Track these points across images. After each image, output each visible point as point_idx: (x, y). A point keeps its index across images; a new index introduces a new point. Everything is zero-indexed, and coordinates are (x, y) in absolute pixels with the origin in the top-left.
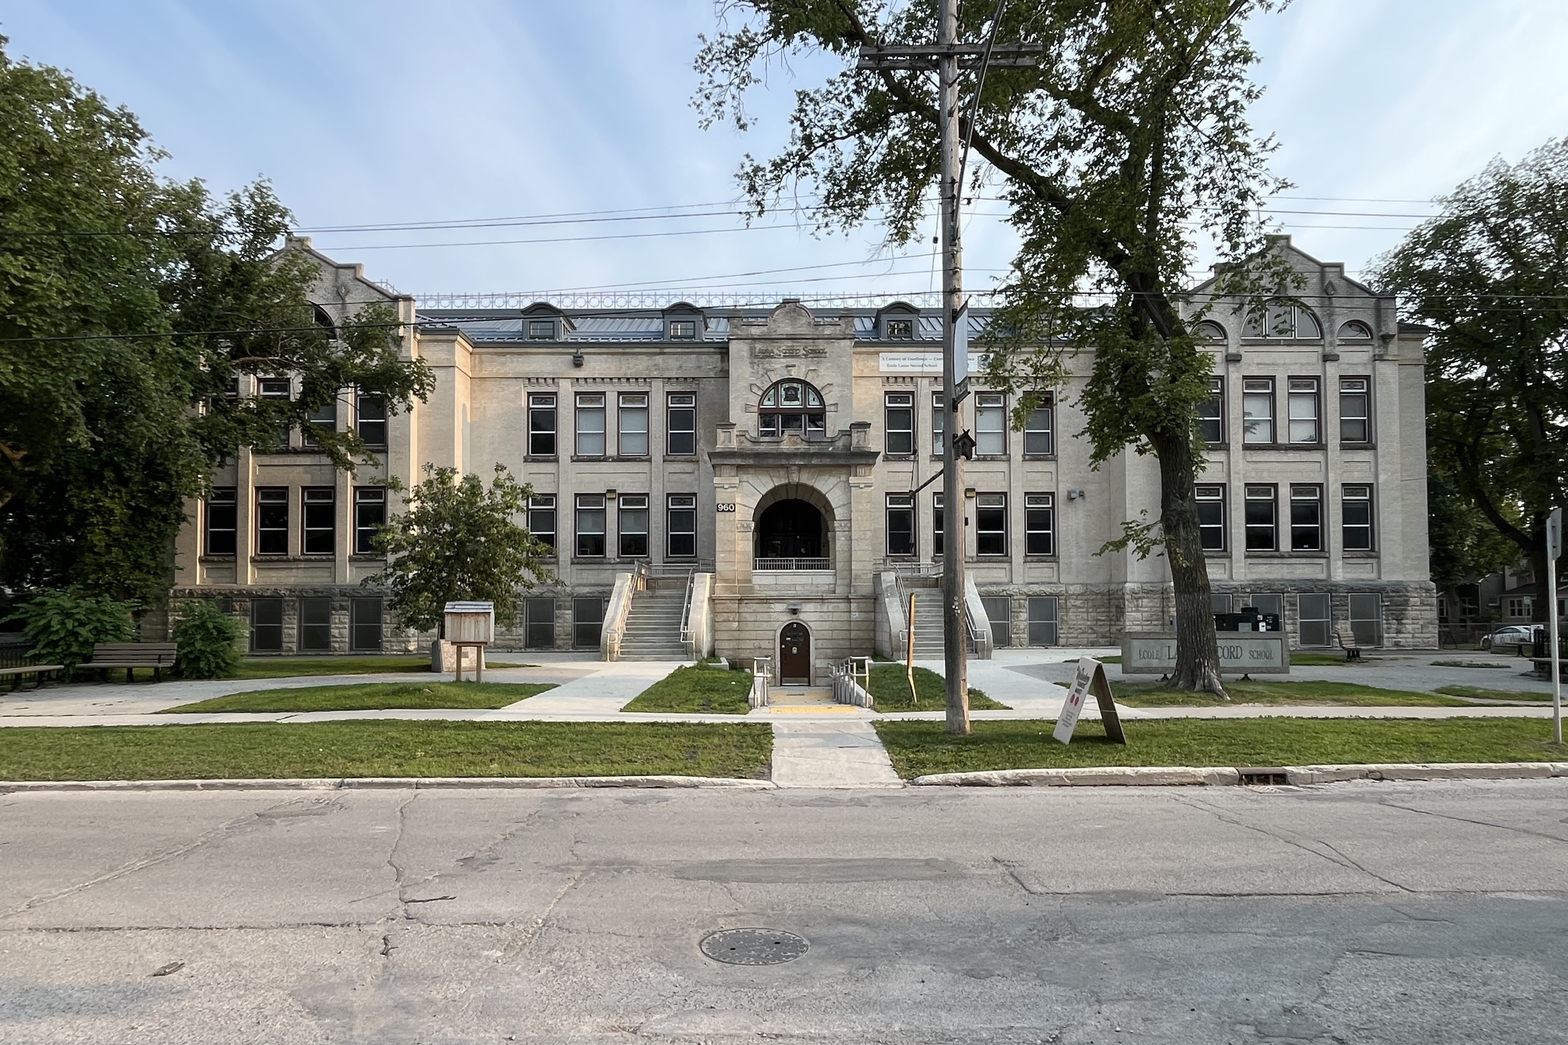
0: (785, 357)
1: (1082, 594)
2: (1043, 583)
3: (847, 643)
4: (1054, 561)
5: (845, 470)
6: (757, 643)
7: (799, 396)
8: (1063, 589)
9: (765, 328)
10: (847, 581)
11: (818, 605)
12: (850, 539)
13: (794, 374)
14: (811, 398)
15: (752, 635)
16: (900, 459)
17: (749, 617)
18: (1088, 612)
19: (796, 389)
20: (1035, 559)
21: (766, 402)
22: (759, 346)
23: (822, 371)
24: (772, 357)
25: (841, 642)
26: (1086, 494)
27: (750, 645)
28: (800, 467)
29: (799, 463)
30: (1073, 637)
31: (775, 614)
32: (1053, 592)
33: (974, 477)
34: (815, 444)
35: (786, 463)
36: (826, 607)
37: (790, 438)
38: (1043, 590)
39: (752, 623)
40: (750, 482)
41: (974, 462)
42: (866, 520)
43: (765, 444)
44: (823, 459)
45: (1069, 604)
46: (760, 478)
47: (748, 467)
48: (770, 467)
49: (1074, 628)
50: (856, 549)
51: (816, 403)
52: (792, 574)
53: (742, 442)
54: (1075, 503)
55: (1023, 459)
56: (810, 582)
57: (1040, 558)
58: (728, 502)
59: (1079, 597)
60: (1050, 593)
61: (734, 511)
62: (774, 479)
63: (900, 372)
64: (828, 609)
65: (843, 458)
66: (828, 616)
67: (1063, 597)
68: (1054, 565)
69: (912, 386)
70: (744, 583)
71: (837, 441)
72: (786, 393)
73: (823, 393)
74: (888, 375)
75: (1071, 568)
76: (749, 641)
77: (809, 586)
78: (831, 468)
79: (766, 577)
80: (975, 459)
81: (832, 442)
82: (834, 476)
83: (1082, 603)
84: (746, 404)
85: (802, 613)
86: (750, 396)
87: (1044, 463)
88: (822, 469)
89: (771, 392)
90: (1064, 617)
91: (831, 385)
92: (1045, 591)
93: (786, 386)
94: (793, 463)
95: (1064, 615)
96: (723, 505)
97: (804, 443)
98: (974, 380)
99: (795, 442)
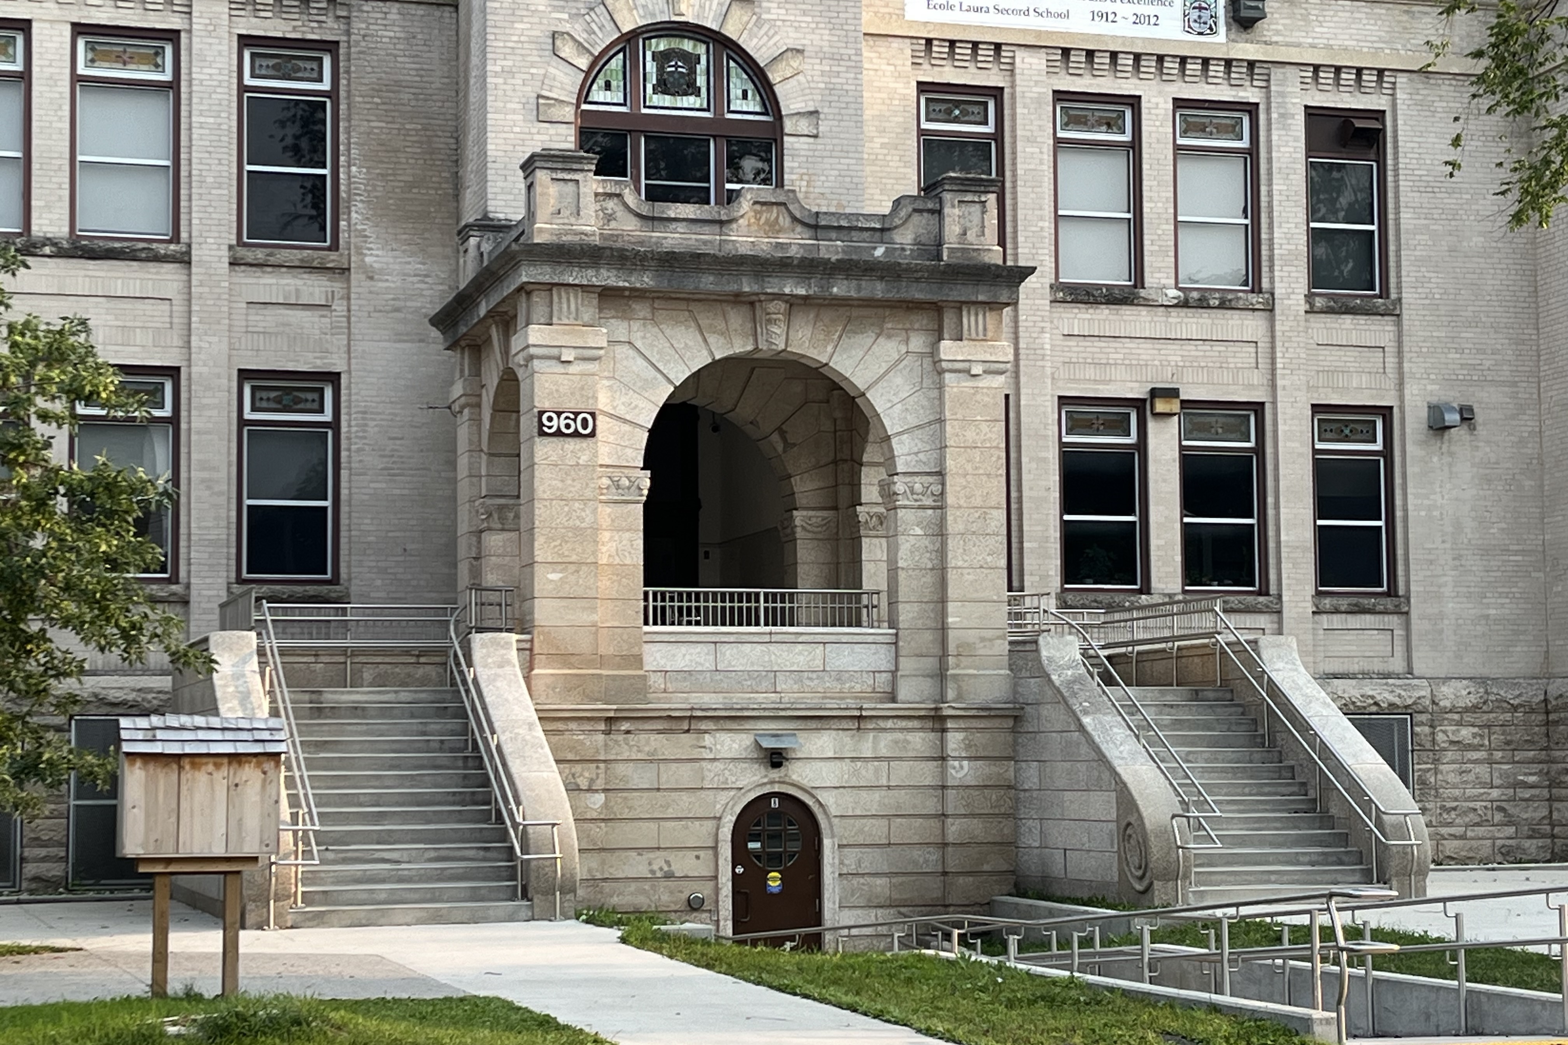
1: (1475, 708)
2: (1366, 675)
3: (934, 856)
4: (1397, 611)
5: (921, 320)
6: (659, 862)
7: (701, 81)
8: (1422, 692)
10: (930, 663)
11: (846, 737)
12: (940, 532)
13: (687, 9)
14: (736, 92)
15: (645, 834)
17: (639, 777)
18: (1491, 762)
19: (692, 60)
20: (1344, 603)
21: (598, 94)
23: (772, 9)
25: (916, 853)
26: (1480, 417)
27: (637, 866)
28: (794, 303)
29: (787, 290)
30: (1455, 837)
31: (719, 765)
32: (1397, 701)
33: (1174, 354)
34: (834, 235)
35: (756, 288)
36: (870, 744)
37: (756, 212)
38: (1372, 697)
39: (646, 794)
40: (638, 344)
41: (1174, 312)
42: (988, 475)
43: (681, 227)
44: (863, 283)
45: (1440, 737)
46: (668, 332)
47: (629, 297)
48: (699, 300)
49: (1454, 809)
50: (960, 563)
51: (753, 105)
52: (767, 638)
53: (610, 218)
54: (1450, 442)
55: (1307, 307)
56: (818, 664)
57: (1354, 600)
58: (573, 405)
59: (1468, 718)
60: (1391, 705)
61: (593, 434)
62: (712, 339)
63: (965, 27)
64: (875, 749)
65: (917, 280)
66: (877, 770)
67: (1423, 718)
68: (1394, 621)
69: (995, 69)
70: (619, 667)
71: (896, 227)
72: (660, 70)
73: (774, 77)
74: (931, 36)
75: (1441, 632)
76: (633, 854)
77: (814, 675)
78: (880, 311)
79: (684, 648)
80: (1176, 301)
81: (882, 230)
82: (889, 337)
83: (1475, 735)
84: (539, 96)
85: (799, 764)
86: (551, 70)
87: (1362, 319)
88: (855, 312)
89: (616, 63)
90: (1428, 775)
91: (798, 51)
92: (1378, 698)
93: (662, 48)
94: (776, 290)
95: (1429, 770)
96: (559, 414)
97: (799, 228)
98: (1171, 66)
99: (773, 227)
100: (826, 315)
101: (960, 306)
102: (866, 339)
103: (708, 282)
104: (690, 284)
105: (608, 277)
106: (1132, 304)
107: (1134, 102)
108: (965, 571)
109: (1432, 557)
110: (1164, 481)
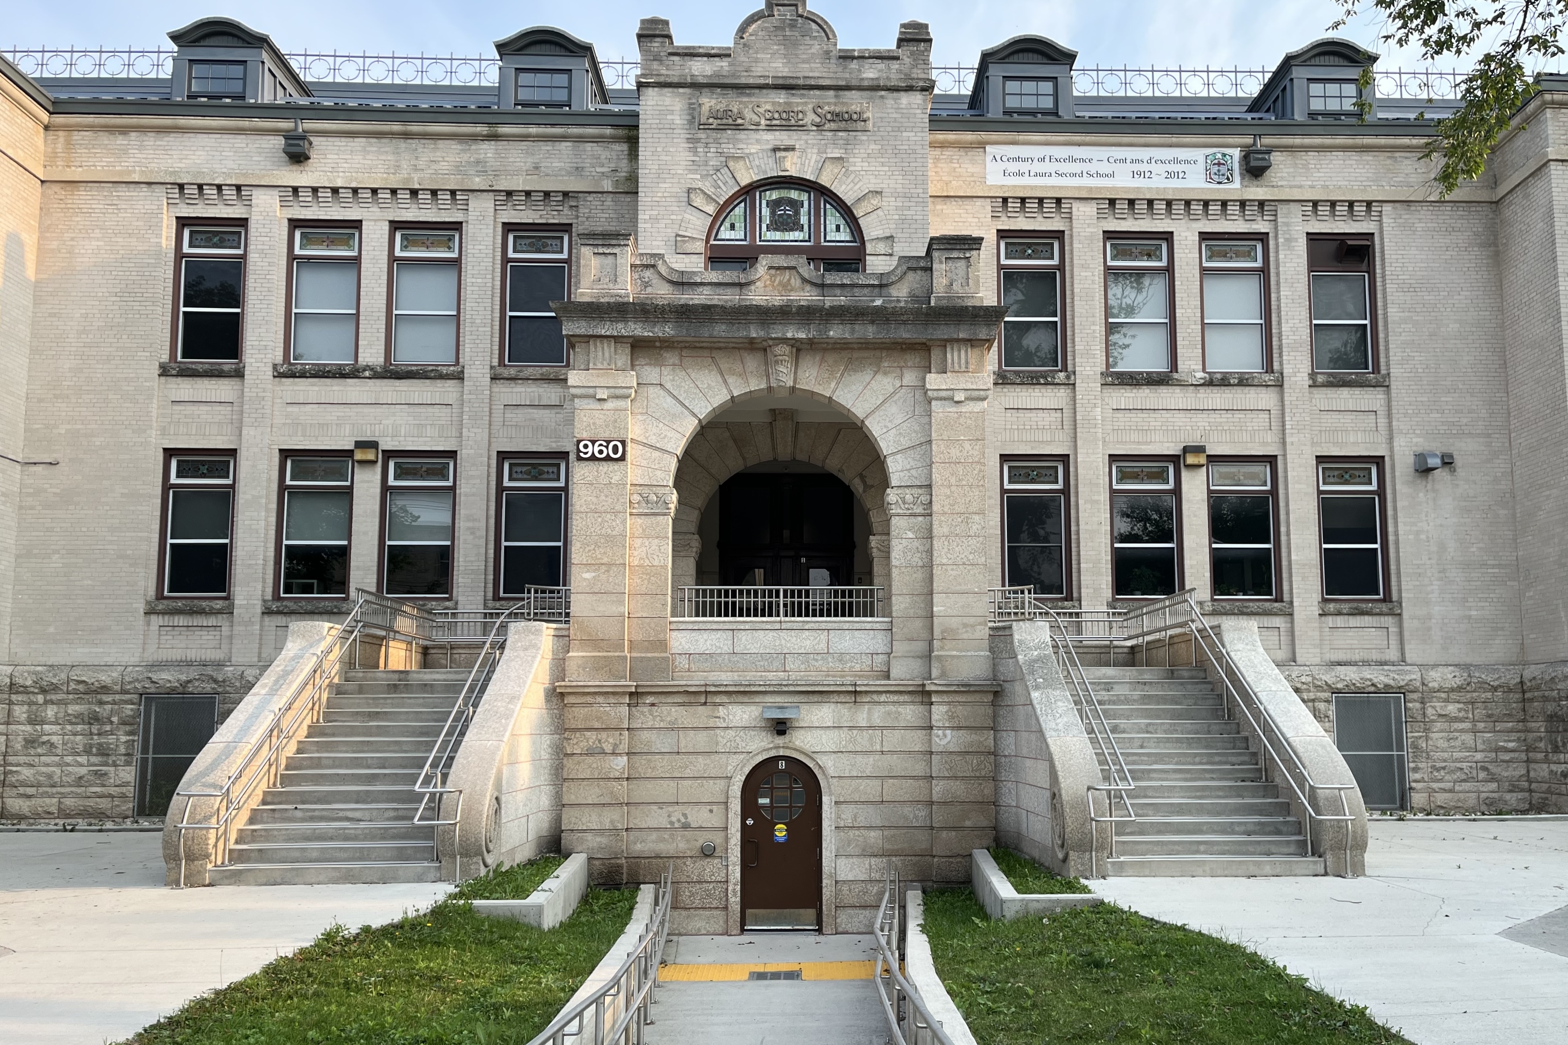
0: (770, 128)
1: (1460, 689)
2: (1366, 663)
3: (922, 813)
4: (1391, 613)
5: (913, 359)
6: (677, 814)
7: (804, 220)
8: (1413, 676)
9: (724, 63)
10: (920, 647)
11: (844, 710)
12: (929, 536)
13: (793, 166)
14: (831, 227)
15: (665, 790)
16: (1033, 380)
17: (661, 742)
18: (1475, 731)
19: (795, 205)
20: (1345, 607)
21: (726, 233)
22: (709, 102)
23: (857, 163)
24: (738, 128)
25: (907, 810)
26: (1458, 461)
27: (658, 818)
28: (799, 348)
29: (789, 335)
30: (1444, 790)
31: (732, 733)
32: (1392, 683)
33: (1202, 421)
34: (838, 291)
35: (762, 334)
36: (865, 716)
37: (772, 276)
38: (1370, 680)
39: (668, 757)
40: (668, 386)
41: (1202, 389)
42: (971, 486)
43: (707, 290)
44: (857, 327)
45: (1430, 711)
46: (693, 375)
47: (661, 348)
48: (720, 348)
49: (1444, 768)
50: (945, 561)
51: (844, 235)
52: (778, 626)
53: (646, 285)
54: (1433, 481)
55: (1311, 382)
56: (823, 647)
57: (1355, 605)
58: (607, 435)
59: (1453, 696)
60: (1386, 686)
61: (623, 458)
62: (731, 380)
63: (1032, 188)
64: (869, 719)
65: (905, 323)
66: (871, 738)
67: (1415, 696)
68: (1388, 621)
69: (1058, 218)
70: (647, 650)
71: (893, 283)
72: (773, 213)
73: (858, 213)
74: (1006, 195)
75: (1429, 629)
76: (655, 807)
77: (819, 657)
78: (878, 353)
79: (704, 633)
80: (1202, 381)
81: (881, 286)
82: (885, 373)
83: (1460, 710)
84: (677, 235)
85: (802, 732)
86: (687, 216)
87: (1357, 391)
88: (856, 355)
89: (739, 210)
90: (1420, 741)
91: (877, 192)
92: (1375, 680)
93: (774, 197)
94: (780, 335)
95: (1421, 737)
96: (593, 442)
97: (808, 287)
98: (1196, 208)
99: (786, 287)
100: (831, 358)
101: (944, 344)
102: (865, 375)
103: (720, 330)
104: (705, 332)
105: (636, 329)
106: (1168, 384)
107: (1168, 237)
108: (950, 567)
109: (1419, 571)
110: (1195, 516)
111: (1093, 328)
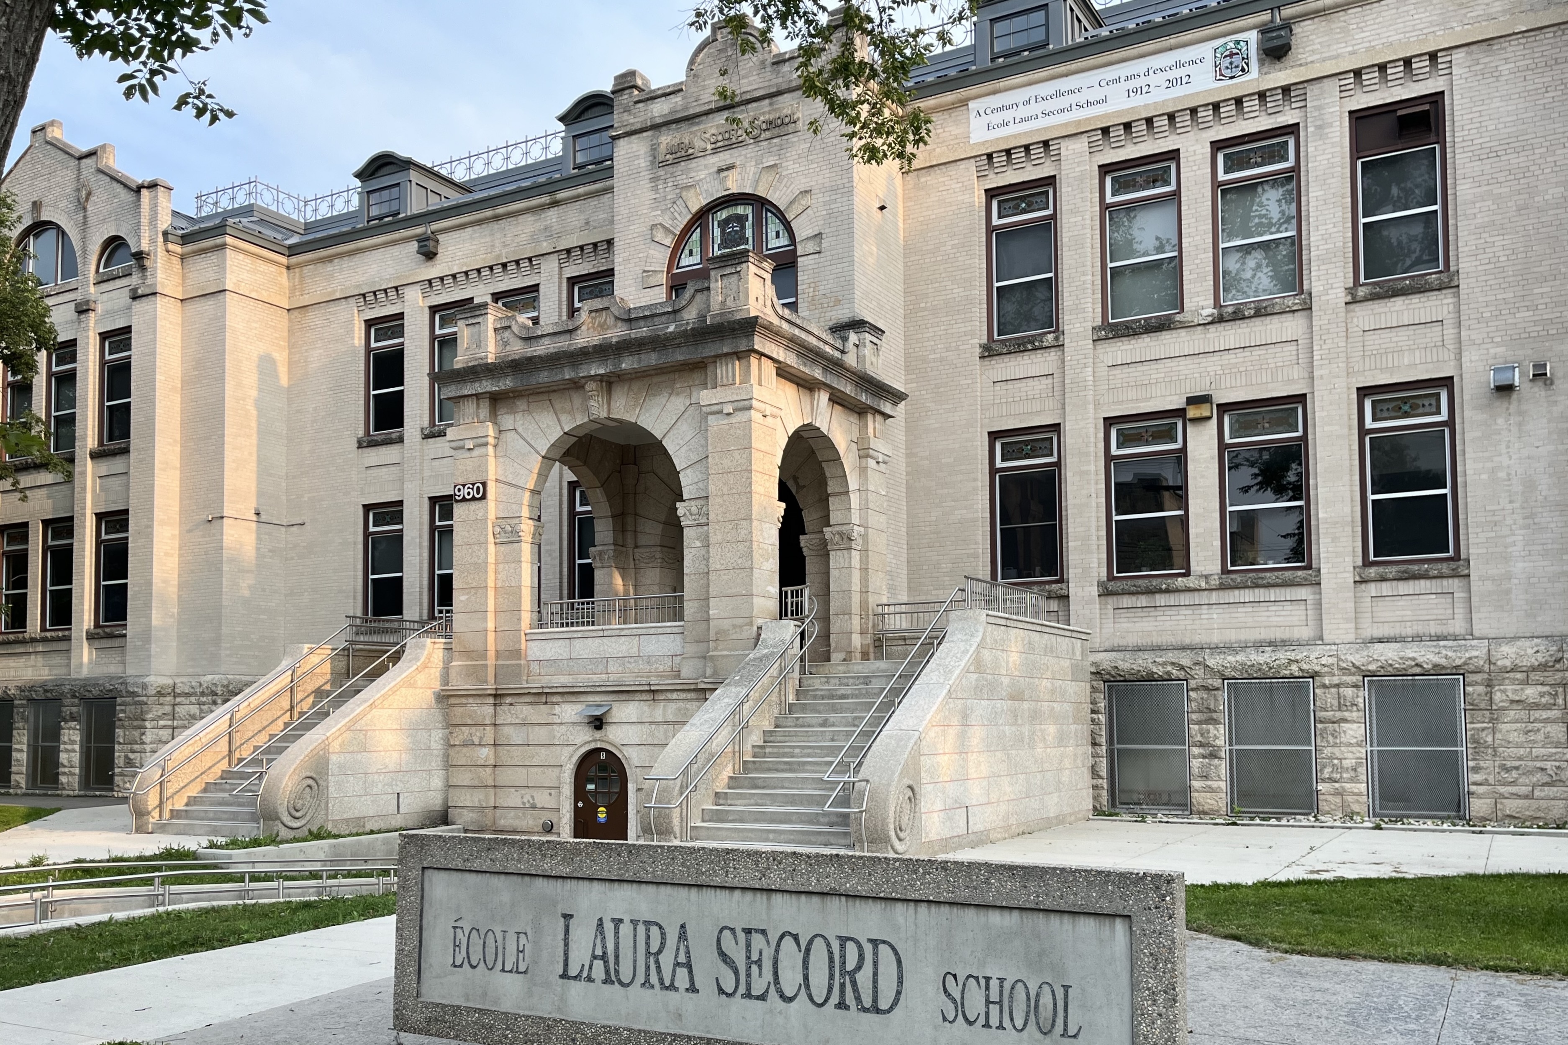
0: (716, 151)
1: (1543, 667)
2: (1418, 638)
4: (1455, 575)
5: (699, 377)
6: (528, 797)
7: (749, 233)
8: (1476, 652)
9: (677, 99)
10: (700, 648)
11: (645, 707)
12: (707, 544)
13: (734, 184)
14: (772, 234)
15: (519, 776)
16: (1021, 347)
17: (515, 735)
20: (1391, 571)
21: (686, 261)
22: (666, 139)
23: (790, 166)
24: (689, 158)
27: (515, 799)
28: (609, 383)
29: (593, 373)
30: (1518, 796)
31: (563, 727)
32: (1443, 662)
33: (1213, 364)
34: (642, 323)
35: (573, 375)
36: (661, 712)
38: (1414, 659)
39: (520, 748)
40: (520, 430)
41: (1212, 328)
42: (739, 494)
43: (546, 341)
44: (642, 356)
45: (1498, 696)
46: (537, 418)
47: (514, 397)
48: (555, 391)
49: (1517, 768)
50: (718, 567)
51: (784, 241)
52: (601, 634)
53: (506, 344)
54: (1519, 401)
55: (1349, 298)
56: (634, 651)
57: (1403, 567)
58: (473, 479)
59: (1533, 676)
60: (1435, 666)
61: (484, 497)
62: (564, 418)
63: (1016, 136)
64: (664, 715)
66: (666, 732)
67: (1478, 677)
68: (1454, 584)
69: (1047, 163)
70: (508, 659)
71: (681, 308)
72: (723, 232)
73: (790, 216)
74: (990, 151)
75: (1508, 592)
76: (513, 790)
77: (632, 660)
78: (671, 376)
79: (551, 643)
80: (1210, 319)
81: (675, 312)
82: (678, 394)
83: (1542, 695)
84: (645, 271)
85: (614, 726)
86: (651, 252)
87: (1415, 299)
88: (655, 380)
89: (696, 236)
90: (1484, 734)
91: (806, 192)
92: (1420, 660)
93: (724, 217)
94: (585, 374)
95: (1483, 729)
96: (464, 486)
97: (620, 324)
98: (1205, 114)
99: (603, 326)
100: (636, 386)
101: (713, 360)
102: (661, 399)
103: (544, 377)
105: (487, 386)
106: (1169, 328)
107: (1173, 155)
108: (722, 573)
109: (1496, 518)
110: (1203, 477)
111: (1082, 278)
